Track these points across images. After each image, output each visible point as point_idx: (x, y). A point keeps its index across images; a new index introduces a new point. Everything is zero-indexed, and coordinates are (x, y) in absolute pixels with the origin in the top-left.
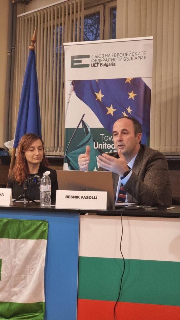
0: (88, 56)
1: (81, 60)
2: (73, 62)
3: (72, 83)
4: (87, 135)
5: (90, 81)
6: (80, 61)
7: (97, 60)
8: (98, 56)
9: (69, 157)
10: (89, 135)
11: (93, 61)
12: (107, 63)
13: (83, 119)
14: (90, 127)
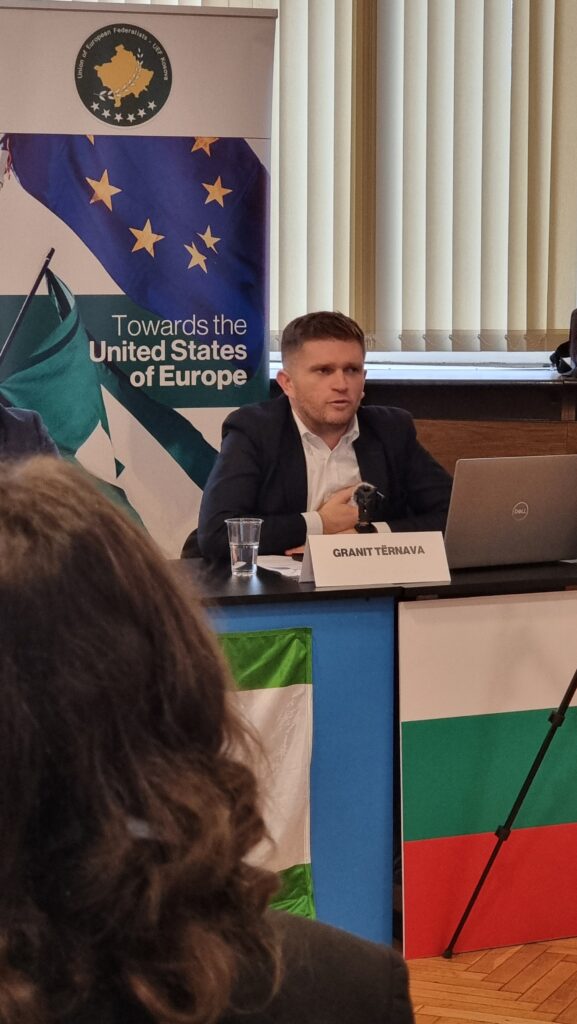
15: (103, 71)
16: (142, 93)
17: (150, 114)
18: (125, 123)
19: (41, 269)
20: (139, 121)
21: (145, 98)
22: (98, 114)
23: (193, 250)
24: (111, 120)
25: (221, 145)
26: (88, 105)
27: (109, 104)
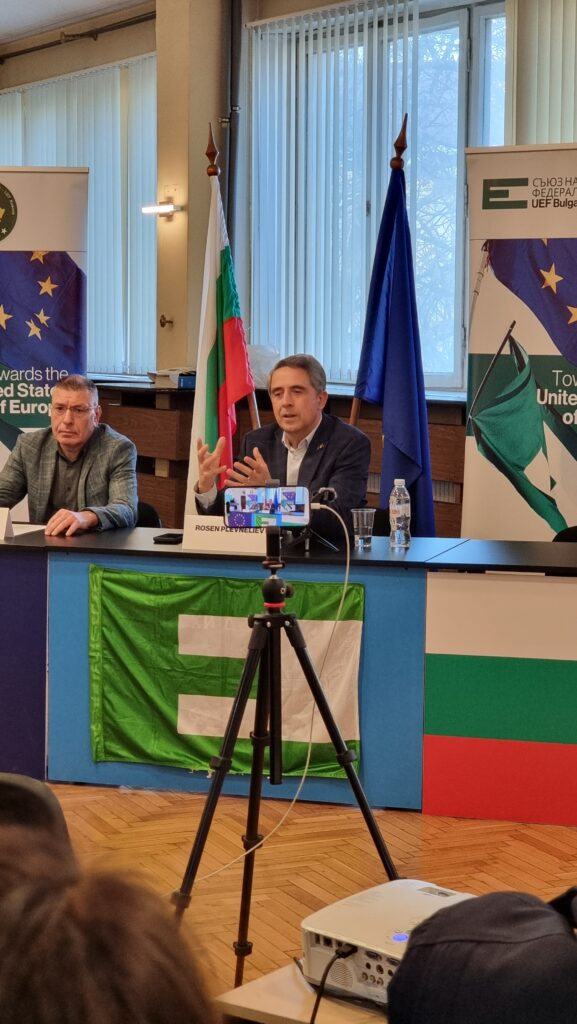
0: (523, 182)
1: (508, 191)
2: (487, 194)
3: (485, 245)
4: (521, 371)
5: (529, 242)
6: (506, 194)
7: (546, 191)
8: (549, 182)
9: (479, 424)
10: (526, 371)
11: (536, 193)
12: (569, 198)
13: (512, 334)
14: (529, 353)
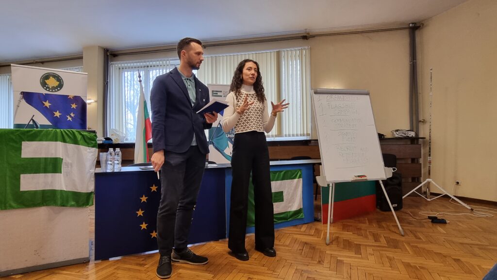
15: (47, 81)
16: (57, 86)
17: (58, 90)
18: (52, 91)
19: (30, 119)
20: (56, 91)
21: (57, 87)
22: (46, 89)
23: (68, 117)
24: (49, 91)
25: (75, 97)
26: (43, 88)
27: (48, 88)
